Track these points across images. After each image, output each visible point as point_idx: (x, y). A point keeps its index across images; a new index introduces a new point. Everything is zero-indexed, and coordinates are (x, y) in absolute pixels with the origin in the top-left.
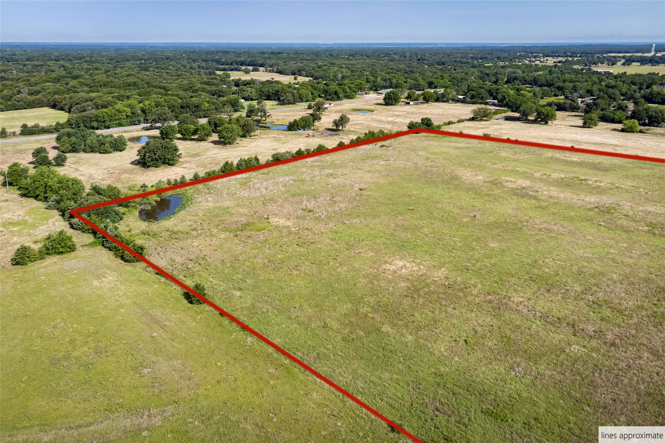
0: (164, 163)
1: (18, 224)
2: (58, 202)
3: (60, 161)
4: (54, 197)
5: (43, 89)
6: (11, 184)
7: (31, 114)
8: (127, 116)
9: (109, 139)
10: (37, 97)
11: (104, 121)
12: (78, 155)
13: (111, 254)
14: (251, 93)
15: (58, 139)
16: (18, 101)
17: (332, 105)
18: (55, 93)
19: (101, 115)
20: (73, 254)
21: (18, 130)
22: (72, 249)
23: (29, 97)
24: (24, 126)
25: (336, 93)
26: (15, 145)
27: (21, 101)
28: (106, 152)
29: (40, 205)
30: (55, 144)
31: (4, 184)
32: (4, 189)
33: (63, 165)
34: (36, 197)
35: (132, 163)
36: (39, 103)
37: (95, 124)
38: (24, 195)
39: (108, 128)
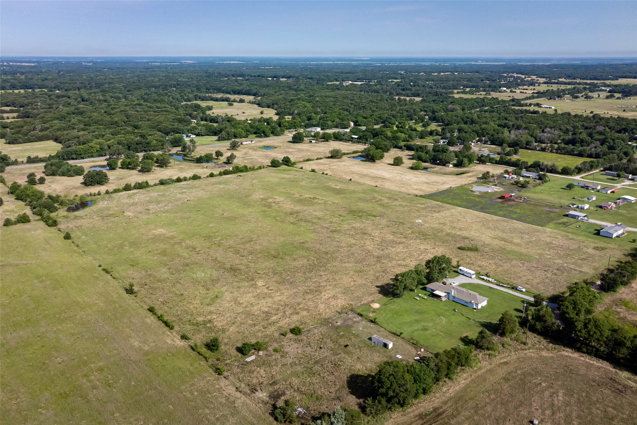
0: (98, 183)
1: (10, 211)
2: (30, 202)
3: (42, 181)
4: (29, 200)
5: (51, 126)
6: (12, 193)
7: (39, 146)
8: (97, 151)
9: (74, 168)
10: (45, 133)
11: (81, 154)
12: (54, 177)
13: (44, 223)
14: (201, 130)
15: (45, 167)
16: (32, 136)
17: (253, 142)
18: (58, 130)
19: (78, 150)
20: (29, 223)
21: (25, 160)
22: (29, 221)
23: (39, 133)
24: (29, 158)
25: (264, 132)
26: (21, 170)
27: (34, 136)
28: (70, 176)
29: (23, 203)
30: (44, 170)
31: (9, 193)
32: (8, 196)
33: (43, 183)
34: (22, 200)
35: (82, 183)
36: (46, 138)
37: (74, 156)
38: (17, 199)
39: (83, 159)
